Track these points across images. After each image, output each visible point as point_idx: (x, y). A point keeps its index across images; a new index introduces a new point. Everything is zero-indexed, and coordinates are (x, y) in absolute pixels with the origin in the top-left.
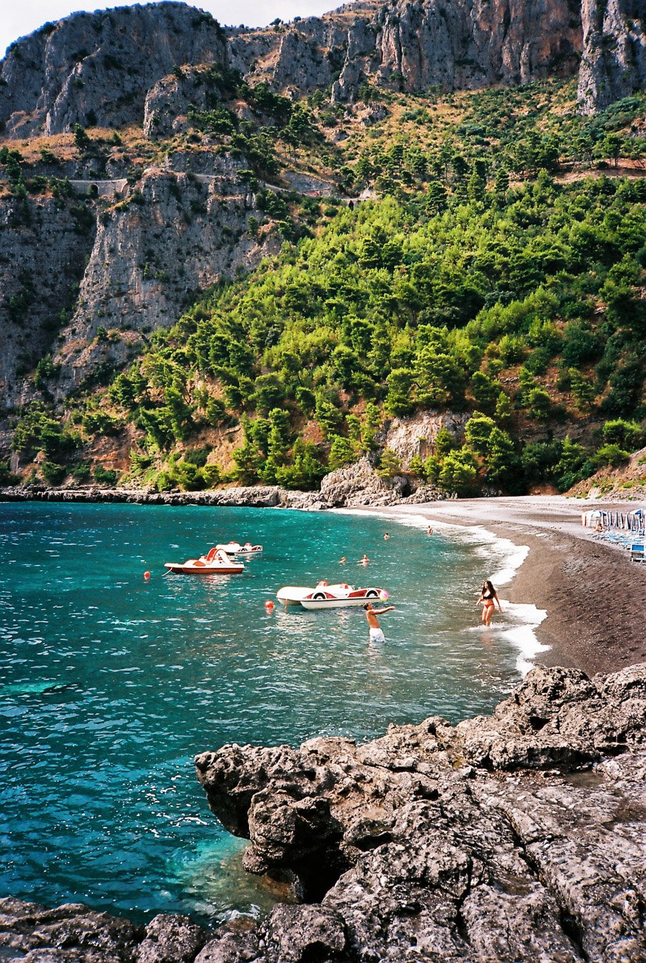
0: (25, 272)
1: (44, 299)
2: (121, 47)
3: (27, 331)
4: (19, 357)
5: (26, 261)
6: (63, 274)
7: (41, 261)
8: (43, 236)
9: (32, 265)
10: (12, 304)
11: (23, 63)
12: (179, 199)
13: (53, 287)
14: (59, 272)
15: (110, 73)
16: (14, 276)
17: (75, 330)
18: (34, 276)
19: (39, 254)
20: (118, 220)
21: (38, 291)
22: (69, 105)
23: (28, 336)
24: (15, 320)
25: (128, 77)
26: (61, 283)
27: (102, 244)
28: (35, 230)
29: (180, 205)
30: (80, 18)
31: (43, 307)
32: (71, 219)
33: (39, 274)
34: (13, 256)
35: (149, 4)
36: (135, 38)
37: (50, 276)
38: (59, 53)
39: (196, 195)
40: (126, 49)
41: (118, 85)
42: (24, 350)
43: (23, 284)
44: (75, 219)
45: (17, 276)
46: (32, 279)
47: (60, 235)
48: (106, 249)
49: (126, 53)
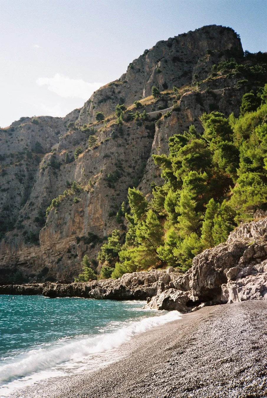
0: (119, 161)
1: (129, 174)
2: (182, 52)
3: (118, 192)
4: (112, 207)
5: (119, 156)
6: (140, 160)
7: (128, 155)
8: (129, 142)
9: (122, 157)
10: (109, 178)
11: (134, 71)
12: (202, 105)
13: (134, 167)
14: (138, 160)
15: (176, 64)
16: (112, 164)
17: (141, 187)
18: (123, 163)
19: (127, 151)
20: (165, 122)
21: (125, 170)
22: (154, 82)
23: (118, 195)
24: (110, 186)
25: (186, 65)
26: (139, 165)
27: (157, 138)
28: (126, 139)
29: (202, 107)
30: (161, 44)
31: (128, 178)
32: (146, 131)
33: (126, 161)
34: (113, 153)
35: (196, 30)
36: (190, 47)
37: (133, 162)
38: (151, 62)
39: (213, 101)
40: (185, 53)
41: (180, 69)
42: (114, 203)
43: (117, 167)
44: (148, 131)
45: (114, 164)
46: (122, 164)
47: (139, 140)
48: (159, 140)
49: (185, 55)
